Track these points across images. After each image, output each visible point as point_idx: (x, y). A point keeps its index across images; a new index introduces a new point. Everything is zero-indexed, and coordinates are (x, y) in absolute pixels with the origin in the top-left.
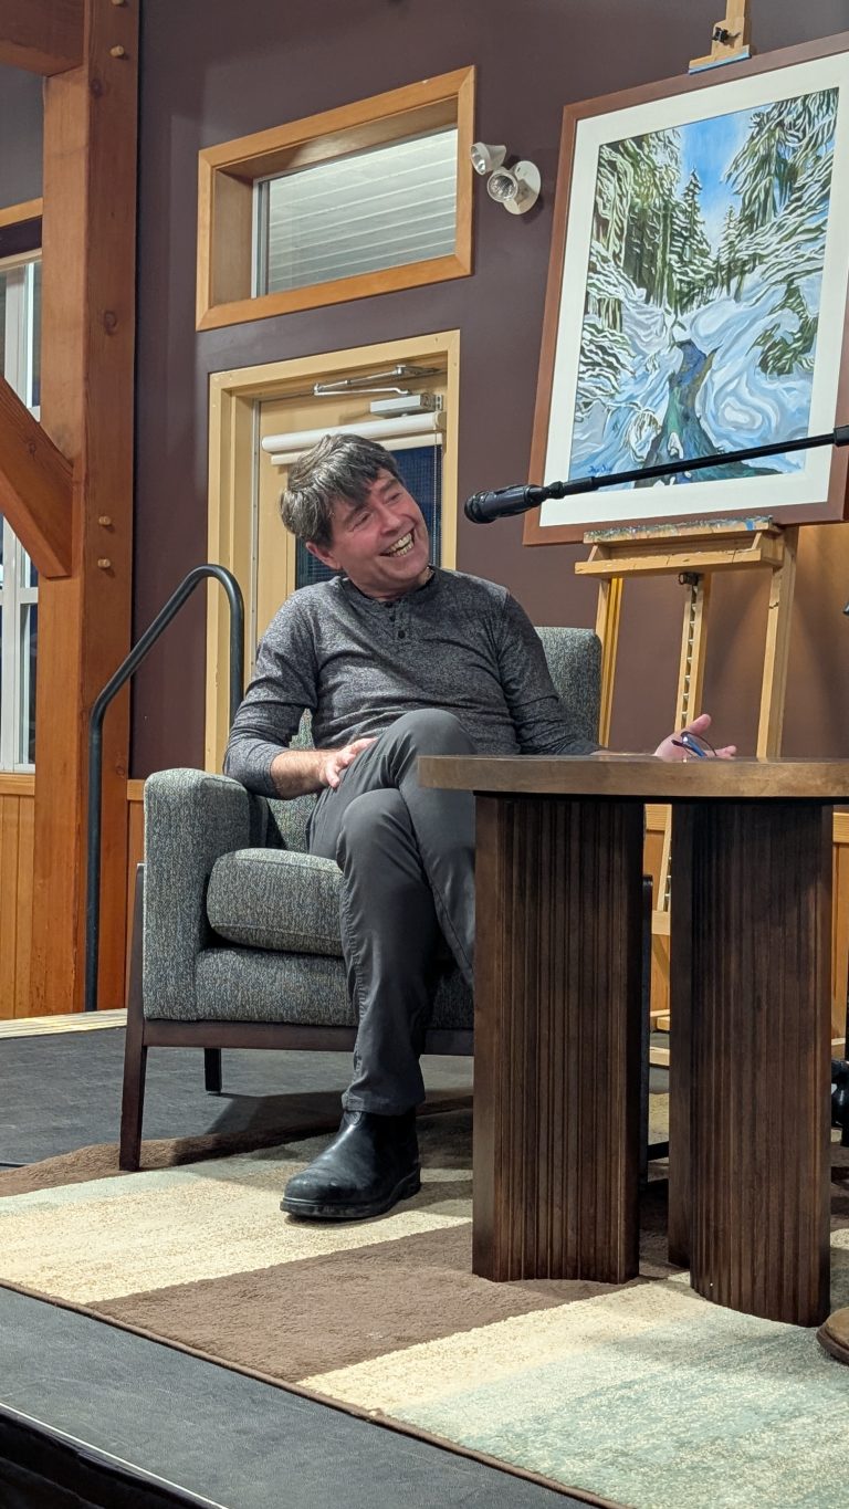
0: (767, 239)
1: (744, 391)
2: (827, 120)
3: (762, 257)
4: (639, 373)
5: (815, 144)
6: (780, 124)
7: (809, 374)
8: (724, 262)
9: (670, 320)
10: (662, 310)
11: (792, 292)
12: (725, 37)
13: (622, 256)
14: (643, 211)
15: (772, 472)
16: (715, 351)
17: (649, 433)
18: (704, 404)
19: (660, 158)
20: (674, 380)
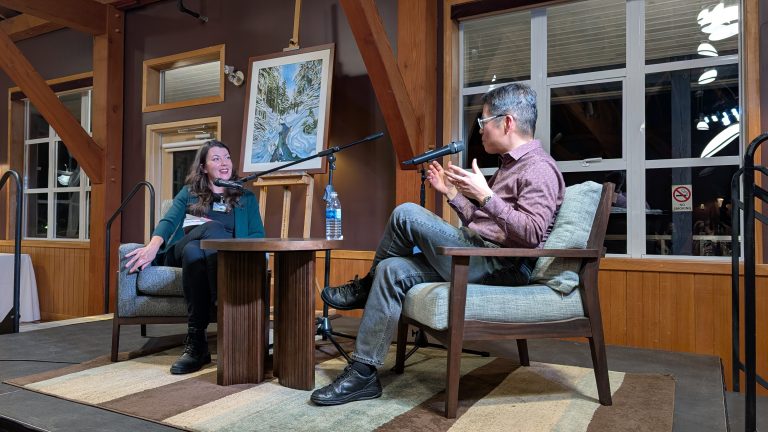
1: (299, 138)
2: (319, 67)
3: (303, 102)
4: (270, 131)
5: (317, 73)
6: (308, 67)
7: (316, 134)
8: (293, 103)
9: (279, 118)
11: (311, 112)
12: (293, 43)
13: (266, 99)
14: (271, 88)
16: (291, 127)
17: (274, 148)
18: (288, 141)
20: (280, 134)
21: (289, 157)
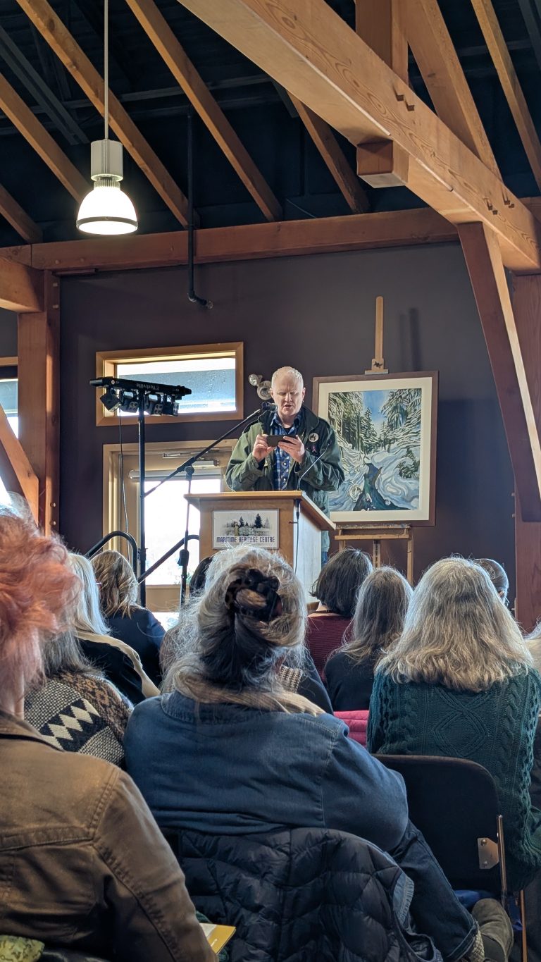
0: (398, 433)
1: (394, 482)
2: (418, 398)
3: (397, 439)
4: (352, 472)
5: (414, 405)
6: (401, 397)
7: (418, 479)
8: (382, 438)
9: (363, 456)
10: (359, 452)
11: (409, 452)
12: (376, 364)
13: (341, 432)
14: (348, 418)
15: (407, 509)
16: (381, 468)
17: (357, 493)
18: (379, 485)
19: (354, 401)
20: (366, 476)
21: (381, 504)
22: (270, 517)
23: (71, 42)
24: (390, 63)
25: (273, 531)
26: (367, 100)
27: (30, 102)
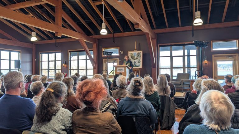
0: (138, 58)
1: (138, 63)
2: (140, 54)
6: (138, 53)
7: (140, 63)
8: (136, 58)
9: (134, 60)
11: (139, 60)
12: (135, 50)
13: (131, 58)
14: (132, 56)
15: (139, 67)
16: (136, 62)
18: (136, 64)
19: (133, 54)
21: (136, 66)
22: (123, 68)
23: (99, 12)
24: (138, 14)
25: (124, 70)
26: (136, 19)
27: (94, 18)
